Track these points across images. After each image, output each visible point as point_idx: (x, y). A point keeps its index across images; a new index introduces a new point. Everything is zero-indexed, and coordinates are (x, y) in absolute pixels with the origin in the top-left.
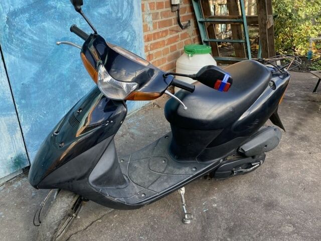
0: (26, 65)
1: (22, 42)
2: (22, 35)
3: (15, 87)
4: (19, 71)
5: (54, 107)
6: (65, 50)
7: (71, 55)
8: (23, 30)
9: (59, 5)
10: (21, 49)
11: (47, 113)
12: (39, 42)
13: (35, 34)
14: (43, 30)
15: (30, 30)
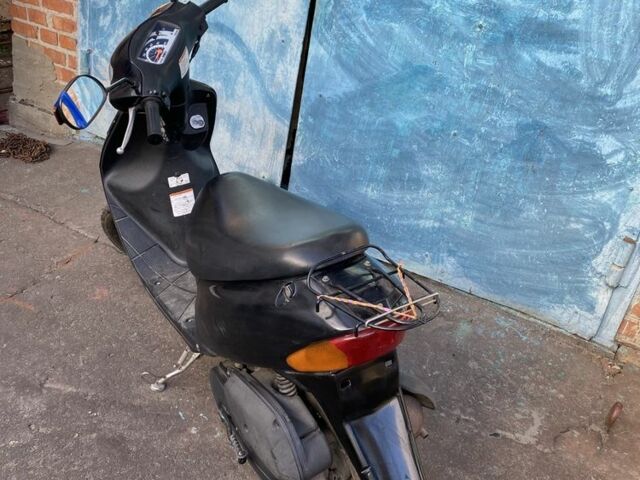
0: (338, 72)
1: (345, 35)
2: (348, 25)
3: (308, 93)
4: (324, 74)
5: (355, 163)
6: (418, 89)
7: (426, 104)
8: (353, 19)
9: (438, 5)
10: (339, 45)
11: (340, 163)
12: (373, 49)
13: (371, 35)
14: (388, 35)
15: (364, 23)
